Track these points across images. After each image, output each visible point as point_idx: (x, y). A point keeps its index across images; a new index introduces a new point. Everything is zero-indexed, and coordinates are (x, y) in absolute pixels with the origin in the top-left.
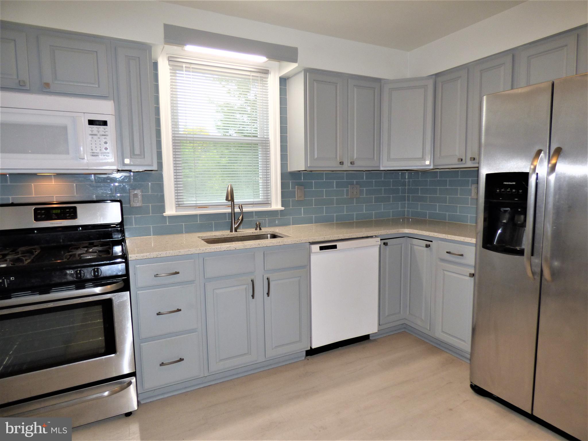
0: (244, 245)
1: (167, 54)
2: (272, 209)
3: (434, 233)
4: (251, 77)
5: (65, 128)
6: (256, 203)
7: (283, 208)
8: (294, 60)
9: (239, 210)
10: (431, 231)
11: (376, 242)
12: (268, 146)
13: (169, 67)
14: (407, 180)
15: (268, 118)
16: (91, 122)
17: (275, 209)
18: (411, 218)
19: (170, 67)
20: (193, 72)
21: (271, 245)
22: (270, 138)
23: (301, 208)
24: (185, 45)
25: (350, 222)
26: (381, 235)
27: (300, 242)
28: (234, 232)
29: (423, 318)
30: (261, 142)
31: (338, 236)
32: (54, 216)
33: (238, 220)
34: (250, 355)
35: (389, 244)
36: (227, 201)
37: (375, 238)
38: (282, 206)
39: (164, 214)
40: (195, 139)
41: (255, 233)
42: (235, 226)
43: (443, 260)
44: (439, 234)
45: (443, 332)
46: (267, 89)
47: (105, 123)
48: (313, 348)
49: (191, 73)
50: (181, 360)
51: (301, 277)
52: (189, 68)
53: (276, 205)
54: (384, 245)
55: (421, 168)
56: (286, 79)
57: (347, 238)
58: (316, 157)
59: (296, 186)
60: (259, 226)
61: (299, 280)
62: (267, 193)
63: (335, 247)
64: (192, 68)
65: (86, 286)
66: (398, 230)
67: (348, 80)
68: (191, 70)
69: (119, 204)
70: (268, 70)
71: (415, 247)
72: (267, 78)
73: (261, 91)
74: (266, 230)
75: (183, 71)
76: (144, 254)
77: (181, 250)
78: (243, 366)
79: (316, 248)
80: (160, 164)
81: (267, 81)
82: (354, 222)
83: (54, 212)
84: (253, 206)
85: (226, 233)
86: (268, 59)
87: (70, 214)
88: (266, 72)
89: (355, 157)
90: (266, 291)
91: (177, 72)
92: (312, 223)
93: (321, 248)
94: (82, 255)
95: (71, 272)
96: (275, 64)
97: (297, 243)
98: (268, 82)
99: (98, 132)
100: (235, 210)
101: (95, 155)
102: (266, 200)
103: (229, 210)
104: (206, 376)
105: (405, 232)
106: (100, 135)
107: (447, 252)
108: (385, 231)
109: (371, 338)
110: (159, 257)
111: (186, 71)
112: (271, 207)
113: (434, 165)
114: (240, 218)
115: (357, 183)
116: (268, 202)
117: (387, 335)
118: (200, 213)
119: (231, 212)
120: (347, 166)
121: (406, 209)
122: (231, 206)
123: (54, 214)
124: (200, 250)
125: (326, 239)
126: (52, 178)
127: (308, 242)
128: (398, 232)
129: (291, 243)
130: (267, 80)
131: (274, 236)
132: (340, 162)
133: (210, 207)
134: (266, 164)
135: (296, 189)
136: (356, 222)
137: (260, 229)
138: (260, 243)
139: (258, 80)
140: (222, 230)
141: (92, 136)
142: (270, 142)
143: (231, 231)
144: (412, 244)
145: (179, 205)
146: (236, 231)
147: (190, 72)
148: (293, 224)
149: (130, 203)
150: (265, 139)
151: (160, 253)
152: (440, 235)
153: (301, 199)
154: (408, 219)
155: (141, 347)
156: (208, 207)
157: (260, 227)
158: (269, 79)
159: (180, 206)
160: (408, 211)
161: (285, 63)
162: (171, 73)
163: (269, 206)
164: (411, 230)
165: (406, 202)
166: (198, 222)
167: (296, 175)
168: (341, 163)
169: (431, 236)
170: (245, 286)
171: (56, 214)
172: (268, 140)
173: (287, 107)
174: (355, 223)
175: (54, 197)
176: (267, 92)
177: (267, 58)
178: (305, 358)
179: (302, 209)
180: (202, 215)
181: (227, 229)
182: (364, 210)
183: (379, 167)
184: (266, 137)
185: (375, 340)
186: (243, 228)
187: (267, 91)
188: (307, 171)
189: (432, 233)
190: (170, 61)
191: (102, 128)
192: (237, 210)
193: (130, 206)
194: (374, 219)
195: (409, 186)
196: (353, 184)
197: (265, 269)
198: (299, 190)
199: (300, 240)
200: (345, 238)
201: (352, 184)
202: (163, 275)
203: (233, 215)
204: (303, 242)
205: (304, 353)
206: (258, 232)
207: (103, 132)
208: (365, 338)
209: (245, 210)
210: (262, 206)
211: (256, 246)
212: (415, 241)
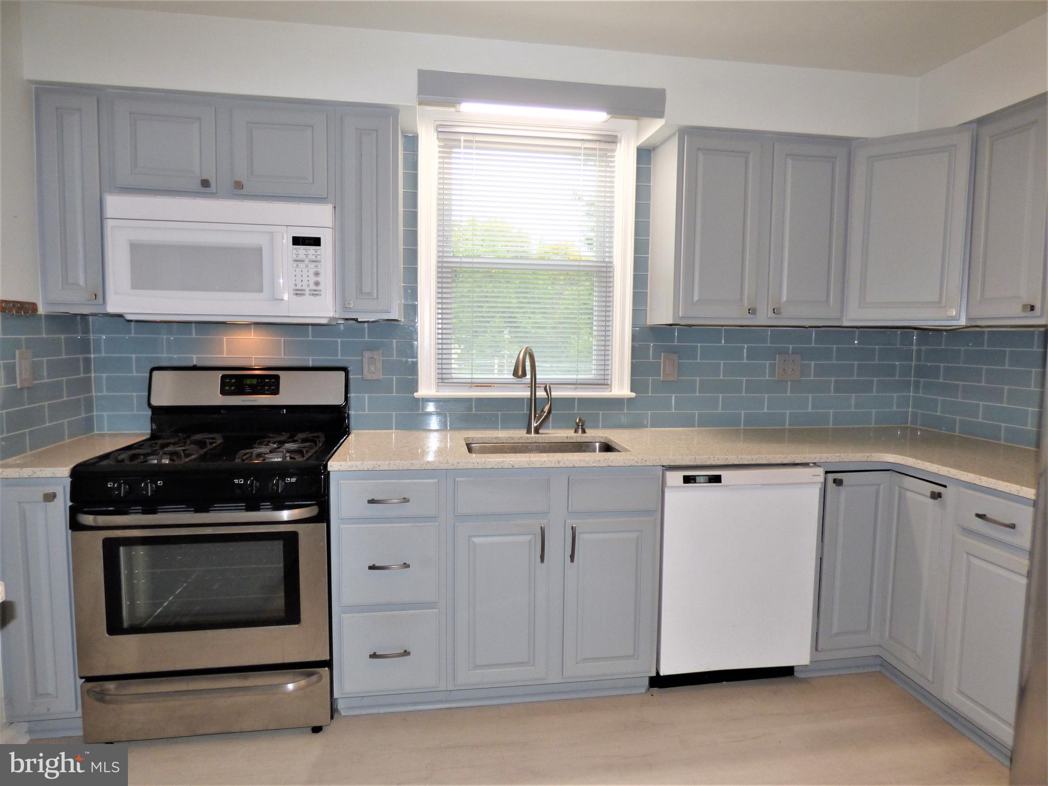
0: (530, 461)
1: (435, 121)
2: (614, 395)
3: (948, 469)
4: (582, 151)
5: (259, 250)
6: (582, 382)
7: (633, 395)
8: (658, 113)
9: (545, 393)
10: (944, 465)
11: (813, 476)
12: (610, 277)
13: (437, 143)
14: (915, 348)
15: (612, 225)
16: (297, 241)
17: (619, 395)
18: (921, 430)
19: (439, 142)
20: (477, 148)
21: (583, 464)
22: (615, 262)
23: (672, 396)
24: (459, 103)
25: (774, 429)
26: (826, 462)
27: (642, 463)
28: (533, 435)
29: (919, 650)
30: (595, 269)
31: (726, 457)
32: (248, 390)
33: (541, 412)
34: (532, 666)
35: (844, 483)
36: (516, 378)
37: (811, 467)
38: (631, 391)
39: (415, 394)
40: (463, 265)
41: (571, 438)
42: (535, 425)
43: (968, 531)
44: (962, 472)
45: (960, 692)
46: (614, 172)
47: (316, 242)
48: (662, 674)
49: (474, 151)
50: (406, 653)
51: (642, 531)
52: (471, 141)
53: (621, 388)
54: (835, 484)
55: (933, 324)
56: (650, 150)
57: (747, 463)
58: (696, 298)
59: (662, 354)
60: (581, 427)
61: (637, 538)
62: (605, 365)
63: (717, 479)
64: (477, 142)
65: (261, 507)
66: (869, 454)
67: (774, 145)
68: (475, 145)
69: (343, 374)
70: (616, 136)
71: (909, 495)
72: (614, 151)
73: (604, 176)
74: (595, 434)
75: (459, 147)
76: (352, 463)
77: (414, 462)
78: (520, 684)
79: (675, 478)
80: (412, 310)
81: (613, 157)
82: (784, 429)
83: (248, 382)
84: (576, 388)
85: (519, 434)
86: (610, 116)
87: (270, 386)
88: (612, 140)
89: (784, 299)
90: (569, 552)
91: (454, 150)
92: (694, 426)
93: (687, 480)
94: (266, 456)
95: (241, 481)
96: (631, 123)
97: (636, 464)
98: (615, 157)
99: (307, 255)
100: (537, 393)
101: (300, 294)
102: (602, 377)
103: (527, 394)
104: (451, 691)
105: (885, 460)
106: (309, 261)
107: (978, 516)
108: (837, 454)
109: (796, 674)
110: (376, 469)
111: (465, 147)
112: (611, 391)
113: (968, 319)
114: (546, 409)
115: (795, 352)
116: (606, 381)
117: (837, 673)
118: (476, 395)
119: (529, 397)
120: (764, 317)
121: (910, 410)
122: (530, 385)
123: (248, 385)
124: (448, 463)
125: (698, 463)
126: (251, 328)
127: (658, 464)
128: (869, 459)
129: (623, 465)
130: (614, 154)
131: (607, 448)
132: (749, 310)
133: (496, 385)
134: (606, 311)
135: (662, 359)
136: (790, 431)
137: (584, 432)
138: (560, 459)
139: (595, 155)
140: (515, 428)
141: (297, 263)
142: (614, 270)
143: (529, 432)
144: (903, 488)
145: (443, 379)
146: (537, 432)
147: (471, 148)
148: (653, 426)
149: (362, 373)
150: (605, 265)
151: (379, 463)
152: (963, 474)
153: (671, 378)
154: (914, 430)
155: (342, 619)
156: (492, 385)
157: (584, 427)
158: (617, 153)
159: (445, 381)
160: (915, 415)
161: (646, 121)
162: (441, 153)
163: (608, 388)
164: (899, 456)
165: (911, 394)
166: (474, 412)
167: (661, 332)
168: (752, 311)
169: (942, 474)
170: (528, 538)
171: (251, 386)
172: (611, 265)
173: (650, 204)
174: (787, 432)
175: (252, 358)
176: (614, 177)
177: (608, 113)
178: (648, 690)
179: (673, 398)
180: (480, 401)
181: (520, 428)
182: (810, 407)
183: (840, 319)
184: (607, 260)
185: (804, 681)
186: (554, 428)
187: (614, 175)
188: (681, 325)
189: (945, 468)
190: (439, 133)
191: (312, 249)
192: (541, 394)
193: (363, 378)
194: (831, 426)
195: (919, 359)
196: (787, 353)
197: (569, 510)
198: (667, 361)
199: (642, 460)
200: (741, 463)
201: (784, 352)
202: (395, 501)
203: (533, 401)
204: (648, 463)
205: (646, 682)
206: (578, 437)
207: (314, 257)
208: (786, 672)
209: (555, 394)
210: (593, 388)
211: (553, 466)
212: (908, 482)
